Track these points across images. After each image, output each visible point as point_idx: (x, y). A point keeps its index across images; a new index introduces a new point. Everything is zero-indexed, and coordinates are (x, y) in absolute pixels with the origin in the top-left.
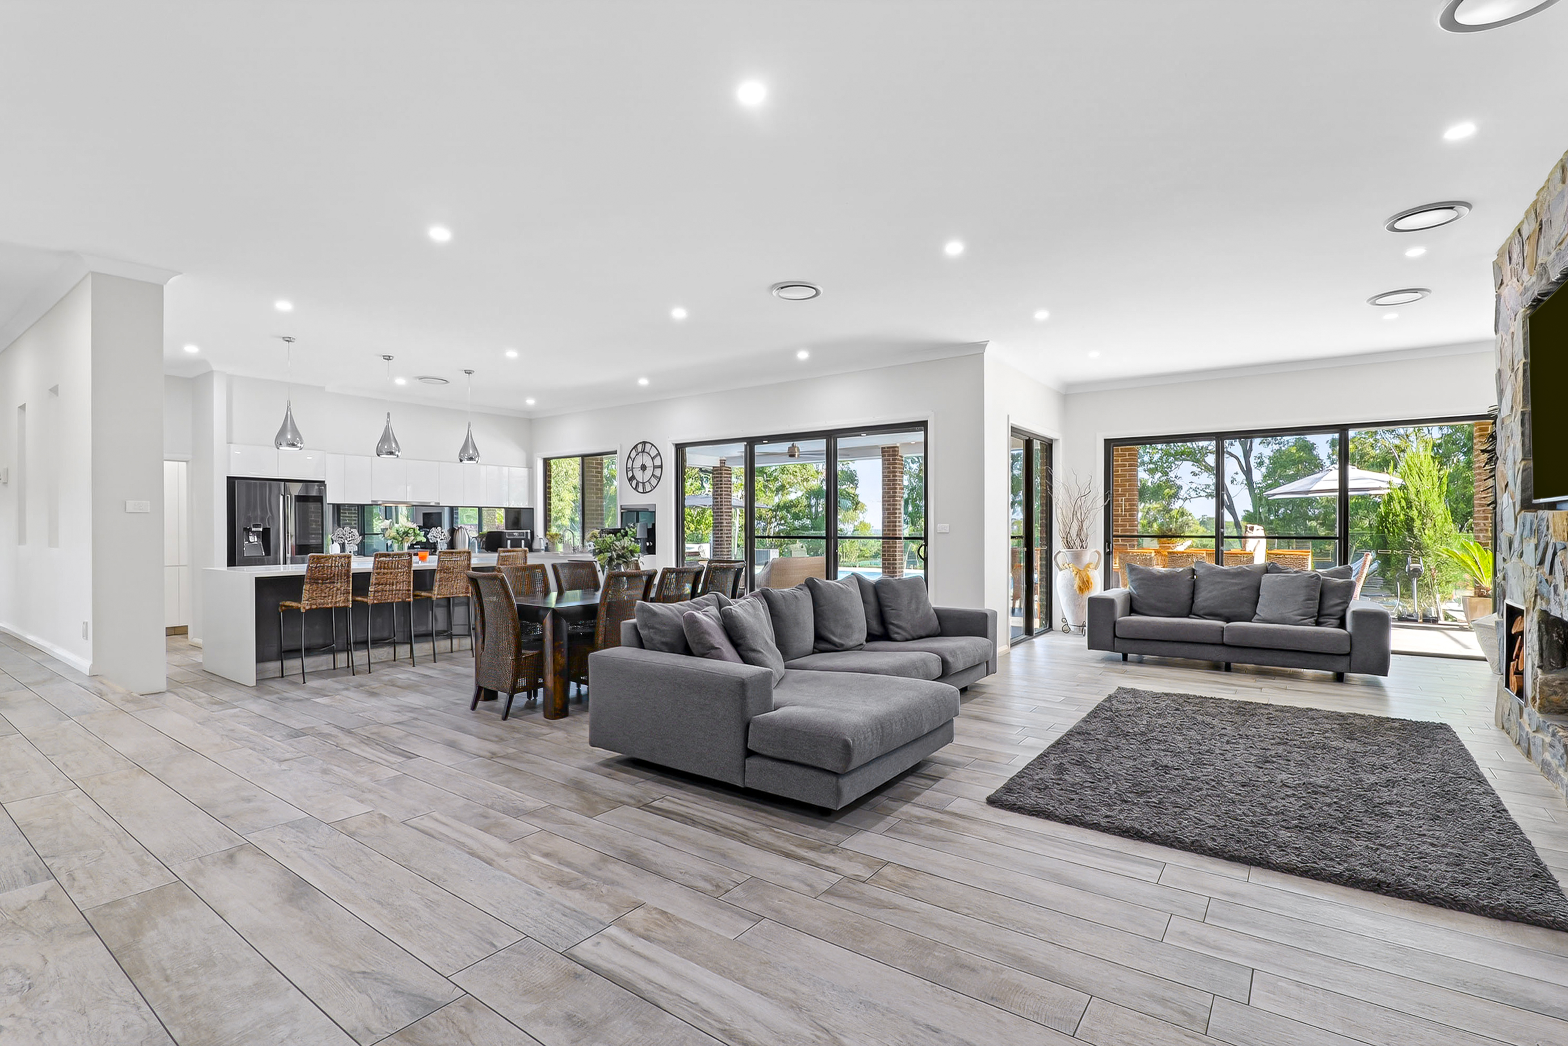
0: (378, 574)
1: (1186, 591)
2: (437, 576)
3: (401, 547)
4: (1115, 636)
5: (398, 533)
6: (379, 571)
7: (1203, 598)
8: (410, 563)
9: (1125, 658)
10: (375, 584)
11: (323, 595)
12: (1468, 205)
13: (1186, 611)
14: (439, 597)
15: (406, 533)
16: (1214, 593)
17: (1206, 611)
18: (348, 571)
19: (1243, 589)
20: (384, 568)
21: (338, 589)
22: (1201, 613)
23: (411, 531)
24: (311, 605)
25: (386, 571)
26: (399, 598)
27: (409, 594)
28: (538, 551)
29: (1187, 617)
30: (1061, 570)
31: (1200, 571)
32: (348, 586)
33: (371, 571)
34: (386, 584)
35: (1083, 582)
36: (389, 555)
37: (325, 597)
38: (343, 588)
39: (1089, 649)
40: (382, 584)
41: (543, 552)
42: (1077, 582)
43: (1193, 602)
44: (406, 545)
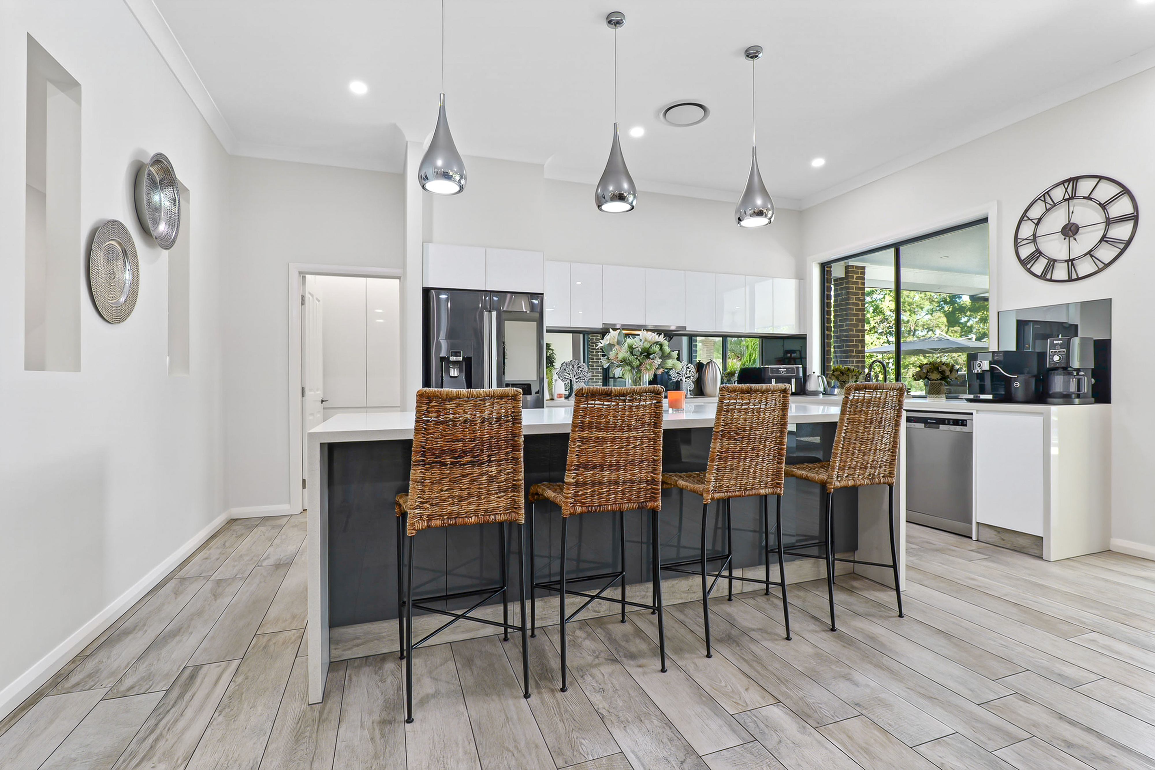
0: (583, 440)
2: (716, 446)
3: (637, 381)
5: (632, 353)
6: (585, 434)
8: (657, 415)
10: (578, 467)
11: (457, 493)
14: (717, 495)
15: (647, 353)
18: (515, 435)
20: (599, 429)
21: (491, 479)
23: (656, 348)
24: (430, 518)
25: (601, 434)
26: (630, 500)
27: (654, 492)
28: (815, 393)
32: (516, 471)
33: (568, 430)
34: (602, 467)
36: (607, 395)
37: (461, 499)
38: (503, 477)
40: (594, 467)
41: (821, 396)
44: (647, 377)
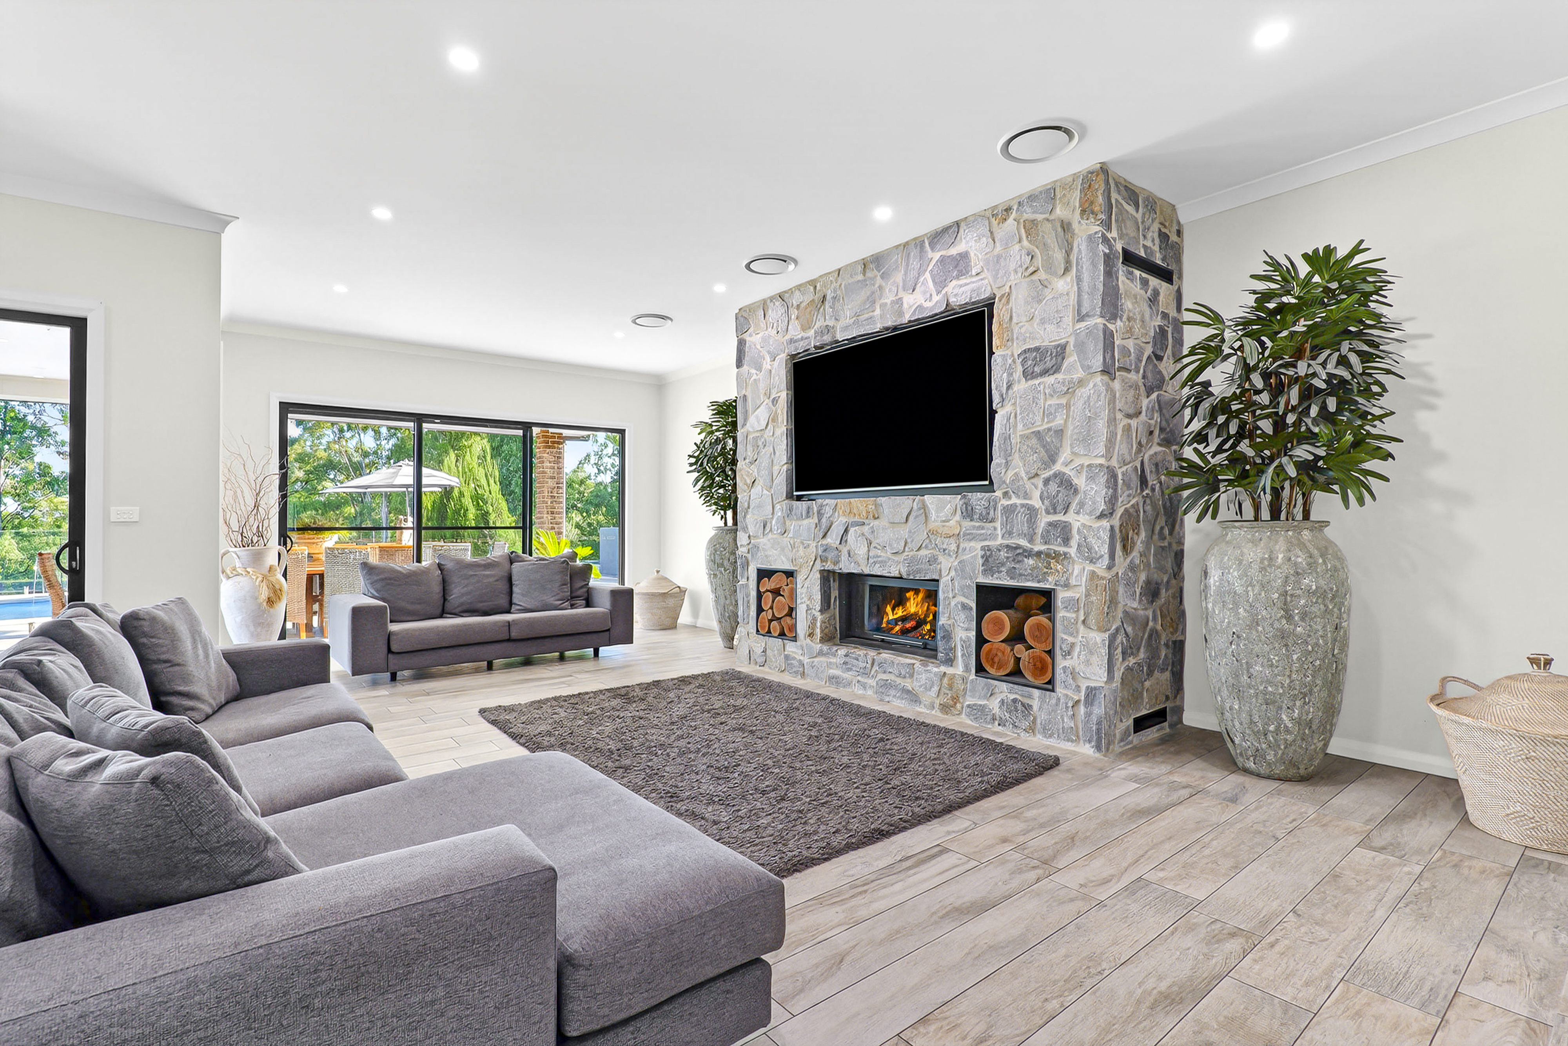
1: (437, 588)
4: (390, 651)
7: (458, 594)
9: (394, 677)
12: (795, 261)
13: (439, 611)
16: (470, 588)
17: (465, 608)
19: (497, 580)
22: (457, 611)
29: (441, 616)
30: (229, 578)
31: (449, 565)
35: (275, 592)
39: (353, 675)
42: (264, 593)
43: (445, 600)
